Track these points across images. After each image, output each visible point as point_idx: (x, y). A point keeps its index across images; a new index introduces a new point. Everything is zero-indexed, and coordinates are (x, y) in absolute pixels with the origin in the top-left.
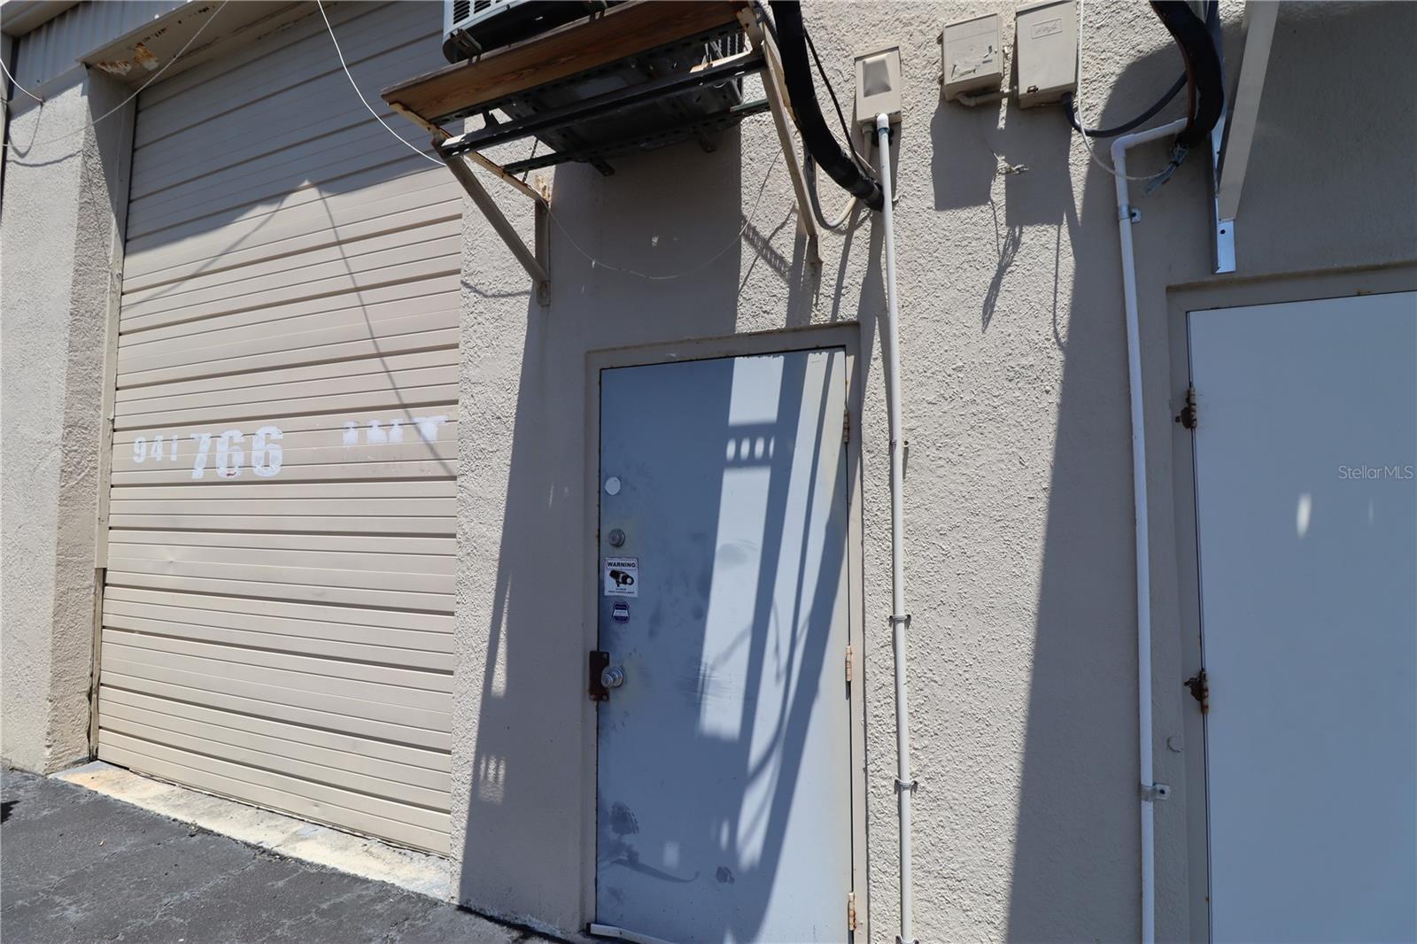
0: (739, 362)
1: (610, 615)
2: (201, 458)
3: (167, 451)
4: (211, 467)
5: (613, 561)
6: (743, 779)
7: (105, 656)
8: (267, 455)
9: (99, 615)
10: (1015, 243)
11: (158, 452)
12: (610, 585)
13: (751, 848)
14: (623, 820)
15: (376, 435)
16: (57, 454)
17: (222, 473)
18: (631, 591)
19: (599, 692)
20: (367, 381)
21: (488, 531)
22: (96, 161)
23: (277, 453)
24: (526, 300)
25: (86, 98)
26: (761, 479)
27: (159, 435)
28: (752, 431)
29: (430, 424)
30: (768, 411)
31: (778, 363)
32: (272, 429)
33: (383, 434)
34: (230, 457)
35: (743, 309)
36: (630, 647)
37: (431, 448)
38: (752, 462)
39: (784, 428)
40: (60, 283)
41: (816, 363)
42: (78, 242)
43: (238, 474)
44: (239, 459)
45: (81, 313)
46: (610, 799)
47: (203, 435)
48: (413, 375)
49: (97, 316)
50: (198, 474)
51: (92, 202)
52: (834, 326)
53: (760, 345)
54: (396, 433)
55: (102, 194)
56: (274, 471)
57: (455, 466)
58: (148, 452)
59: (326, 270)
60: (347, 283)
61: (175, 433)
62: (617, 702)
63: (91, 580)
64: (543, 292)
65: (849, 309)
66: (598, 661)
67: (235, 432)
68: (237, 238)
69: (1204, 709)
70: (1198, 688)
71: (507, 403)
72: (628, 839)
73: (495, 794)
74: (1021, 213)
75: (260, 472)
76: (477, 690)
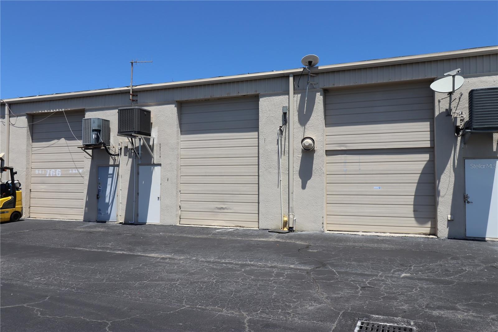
0: (110, 167)
1: (99, 191)
2: (48, 173)
3: (42, 172)
4: (50, 174)
5: (99, 186)
6: (109, 206)
7: (31, 202)
8: (59, 173)
9: (30, 196)
10: (129, 160)
11: (40, 172)
12: (99, 188)
13: (109, 212)
14: (100, 210)
15: (74, 171)
16: (25, 172)
17: (52, 176)
18: (101, 188)
19: (98, 198)
20: (72, 165)
21: (87, 182)
22: (28, 128)
23: (60, 173)
24: (91, 159)
25: (27, 119)
26: (111, 179)
27: (41, 170)
28: (110, 174)
29: (81, 171)
30: (112, 173)
31: (113, 167)
32: (59, 170)
33: (75, 171)
34: (53, 173)
35: (110, 162)
36: (101, 194)
37: (80, 173)
38: (110, 177)
39: (113, 174)
40: (24, 147)
41: (116, 168)
42: (27, 141)
43: (54, 176)
44: (54, 174)
45: (28, 151)
46: (99, 208)
47: (48, 170)
48: (78, 164)
49: (29, 152)
50: (47, 176)
51: (28, 135)
52: (117, 165)
53: (111, 166)
54: (77, 171)
55: (29, 133)
56: (60, 175)
57: (83, 176)
58: (38, 172)
59: (66, 149)
60: (69, 152)
61: (43, 169)
62: (100, 199)
63: (29, 191)
64: (93, 159)
65: (118, 164)
66: (98, 195)
67: (53, 170)
68: (54, 143)
69: (138, 195)
70: (138, 194)
71: (89, 169)
72: (100, 212)
73: (87, 211)
74: (129, 157)
75: (57, 175)
76: (85, 201)
